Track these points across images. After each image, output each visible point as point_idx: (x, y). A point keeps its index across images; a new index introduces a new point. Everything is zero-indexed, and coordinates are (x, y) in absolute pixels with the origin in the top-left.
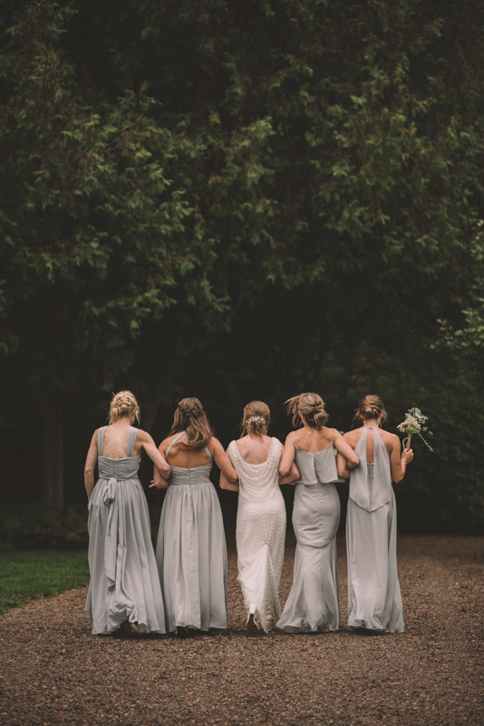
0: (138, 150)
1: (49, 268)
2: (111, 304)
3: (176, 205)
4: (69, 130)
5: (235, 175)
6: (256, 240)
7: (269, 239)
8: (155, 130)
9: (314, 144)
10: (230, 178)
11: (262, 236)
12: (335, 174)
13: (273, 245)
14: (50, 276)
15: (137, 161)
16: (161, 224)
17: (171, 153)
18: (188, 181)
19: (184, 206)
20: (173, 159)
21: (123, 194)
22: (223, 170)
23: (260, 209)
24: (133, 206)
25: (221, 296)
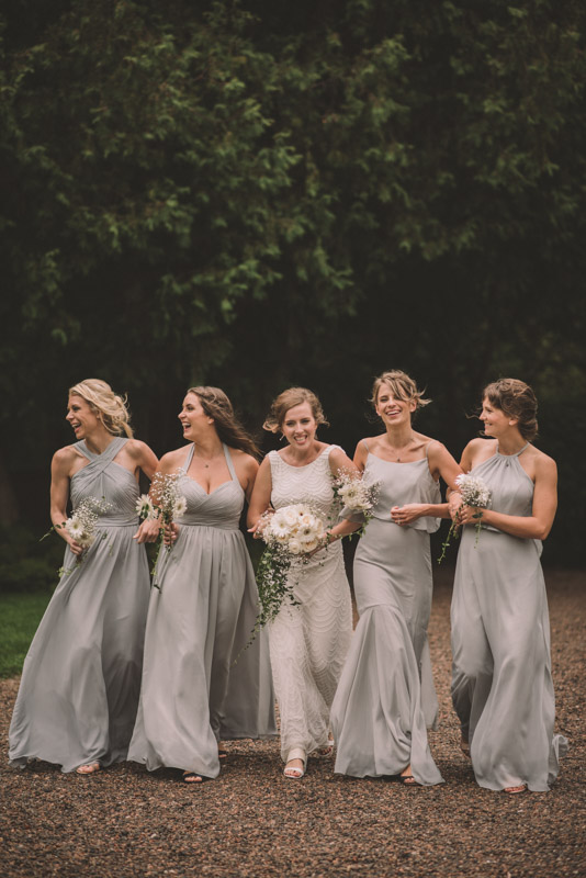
0: (228, 80)
1: (113, 233)
2: (197, 279)
3: (279, 151)
4: (134, 55)
5: (359, 113)
6: (386, 196)
7: (402, 196)
8: (252, 55)
9: (461, 72)
10: (352, 117)
11: (394, 192)
12: (487, 110)
13: (409, 203)
14: (115, 244)
15: (227, 95)
16: (259, 176)
17: (275, 84)
18: (297, 121)
19: (290, 153)
20: (276, 92)
21: (211, 138)
22: (344, 107)
23: (390, 157)
24: (222, 152)
25: (343, 268)
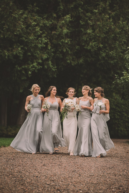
0: (33, 22)
1: (6, 55)
2: (23, 67)
3: (43, 39)
4: (14, 14)
5: (60, 31)
6: (65, 50)
7: (68, 51)
8: (37, 17)
9: (82, 24)
10: (58, 32)
11: (66, 50)
12: (88, 32)
13: (70, 52)
14: (7, 57)
15: (32, 25)
16: (38, 44)
17: (42, 24)
18: (46, 33)
19: (45, 39)
20: (42, 26)
21: (28, 35)
22: (56, 30)
23: (66, 41)
24: (31, 38)
25: (54, 66)
